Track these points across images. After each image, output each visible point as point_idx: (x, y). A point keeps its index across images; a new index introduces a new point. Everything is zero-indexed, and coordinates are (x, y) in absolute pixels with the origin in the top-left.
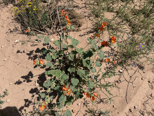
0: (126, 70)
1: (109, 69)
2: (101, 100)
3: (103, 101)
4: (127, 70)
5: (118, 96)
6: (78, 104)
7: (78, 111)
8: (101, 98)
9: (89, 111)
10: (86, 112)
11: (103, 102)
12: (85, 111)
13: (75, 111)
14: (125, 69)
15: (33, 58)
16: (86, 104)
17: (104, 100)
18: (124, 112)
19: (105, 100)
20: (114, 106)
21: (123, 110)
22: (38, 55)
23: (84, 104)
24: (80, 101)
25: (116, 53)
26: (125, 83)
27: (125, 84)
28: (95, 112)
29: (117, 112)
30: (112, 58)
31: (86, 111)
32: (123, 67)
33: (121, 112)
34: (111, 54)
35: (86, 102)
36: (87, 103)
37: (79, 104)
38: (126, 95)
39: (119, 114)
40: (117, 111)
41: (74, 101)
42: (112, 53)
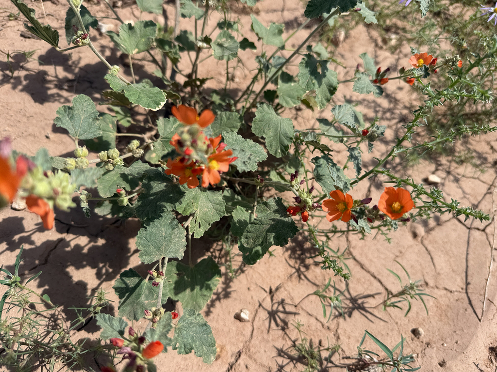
0: (451, 178)
1: (385, 166)
2: (353, 300)
3: (361, 308)
4: (457, 180)
5: (431, 283)
6: (238, 317)
7: (239, 354)
8: (354, 294)
9: (294, 353)
10: (280, 360)
11: (364, 309)
12: (274, 353)
13: (222, 348)
14: (449, 173)
15: (24, 83)
16: (282, 315)
17: (370, 303)
18: (471, 361)
19: (370, 300)
20: (421, 330)
21: (462, 349)
22: (48, 75)
23: (272, 315)
24: (249, 299)
25: (405, 112)
26: (455, 230)
27: (454, 235)
28: (328, 360)
29: (435, 362)
30: (389, 127)
31: (281, 353)
32: (441, 165)
33: (454, 358)
34: (384, 113)
35: (281, 308)
36: (285, 312)
37: (243, 315)
38: (467, 284)
39: (449, 368)
40: (434, 355)
41: (218, 299)
42: (389, 110)
